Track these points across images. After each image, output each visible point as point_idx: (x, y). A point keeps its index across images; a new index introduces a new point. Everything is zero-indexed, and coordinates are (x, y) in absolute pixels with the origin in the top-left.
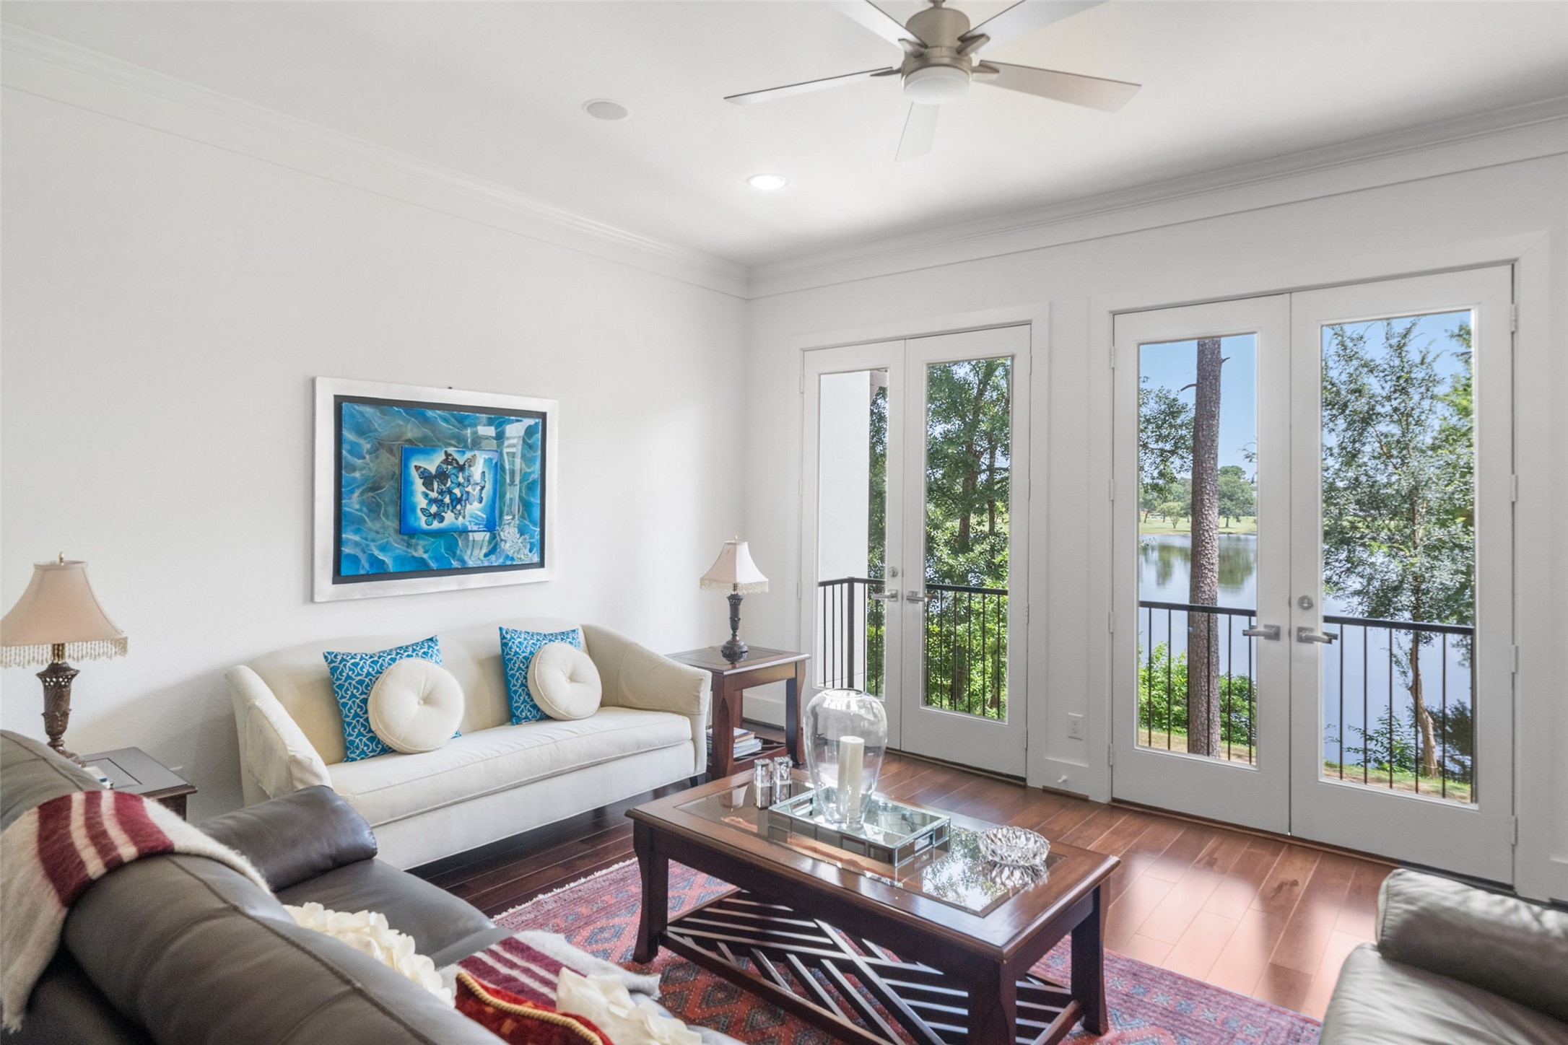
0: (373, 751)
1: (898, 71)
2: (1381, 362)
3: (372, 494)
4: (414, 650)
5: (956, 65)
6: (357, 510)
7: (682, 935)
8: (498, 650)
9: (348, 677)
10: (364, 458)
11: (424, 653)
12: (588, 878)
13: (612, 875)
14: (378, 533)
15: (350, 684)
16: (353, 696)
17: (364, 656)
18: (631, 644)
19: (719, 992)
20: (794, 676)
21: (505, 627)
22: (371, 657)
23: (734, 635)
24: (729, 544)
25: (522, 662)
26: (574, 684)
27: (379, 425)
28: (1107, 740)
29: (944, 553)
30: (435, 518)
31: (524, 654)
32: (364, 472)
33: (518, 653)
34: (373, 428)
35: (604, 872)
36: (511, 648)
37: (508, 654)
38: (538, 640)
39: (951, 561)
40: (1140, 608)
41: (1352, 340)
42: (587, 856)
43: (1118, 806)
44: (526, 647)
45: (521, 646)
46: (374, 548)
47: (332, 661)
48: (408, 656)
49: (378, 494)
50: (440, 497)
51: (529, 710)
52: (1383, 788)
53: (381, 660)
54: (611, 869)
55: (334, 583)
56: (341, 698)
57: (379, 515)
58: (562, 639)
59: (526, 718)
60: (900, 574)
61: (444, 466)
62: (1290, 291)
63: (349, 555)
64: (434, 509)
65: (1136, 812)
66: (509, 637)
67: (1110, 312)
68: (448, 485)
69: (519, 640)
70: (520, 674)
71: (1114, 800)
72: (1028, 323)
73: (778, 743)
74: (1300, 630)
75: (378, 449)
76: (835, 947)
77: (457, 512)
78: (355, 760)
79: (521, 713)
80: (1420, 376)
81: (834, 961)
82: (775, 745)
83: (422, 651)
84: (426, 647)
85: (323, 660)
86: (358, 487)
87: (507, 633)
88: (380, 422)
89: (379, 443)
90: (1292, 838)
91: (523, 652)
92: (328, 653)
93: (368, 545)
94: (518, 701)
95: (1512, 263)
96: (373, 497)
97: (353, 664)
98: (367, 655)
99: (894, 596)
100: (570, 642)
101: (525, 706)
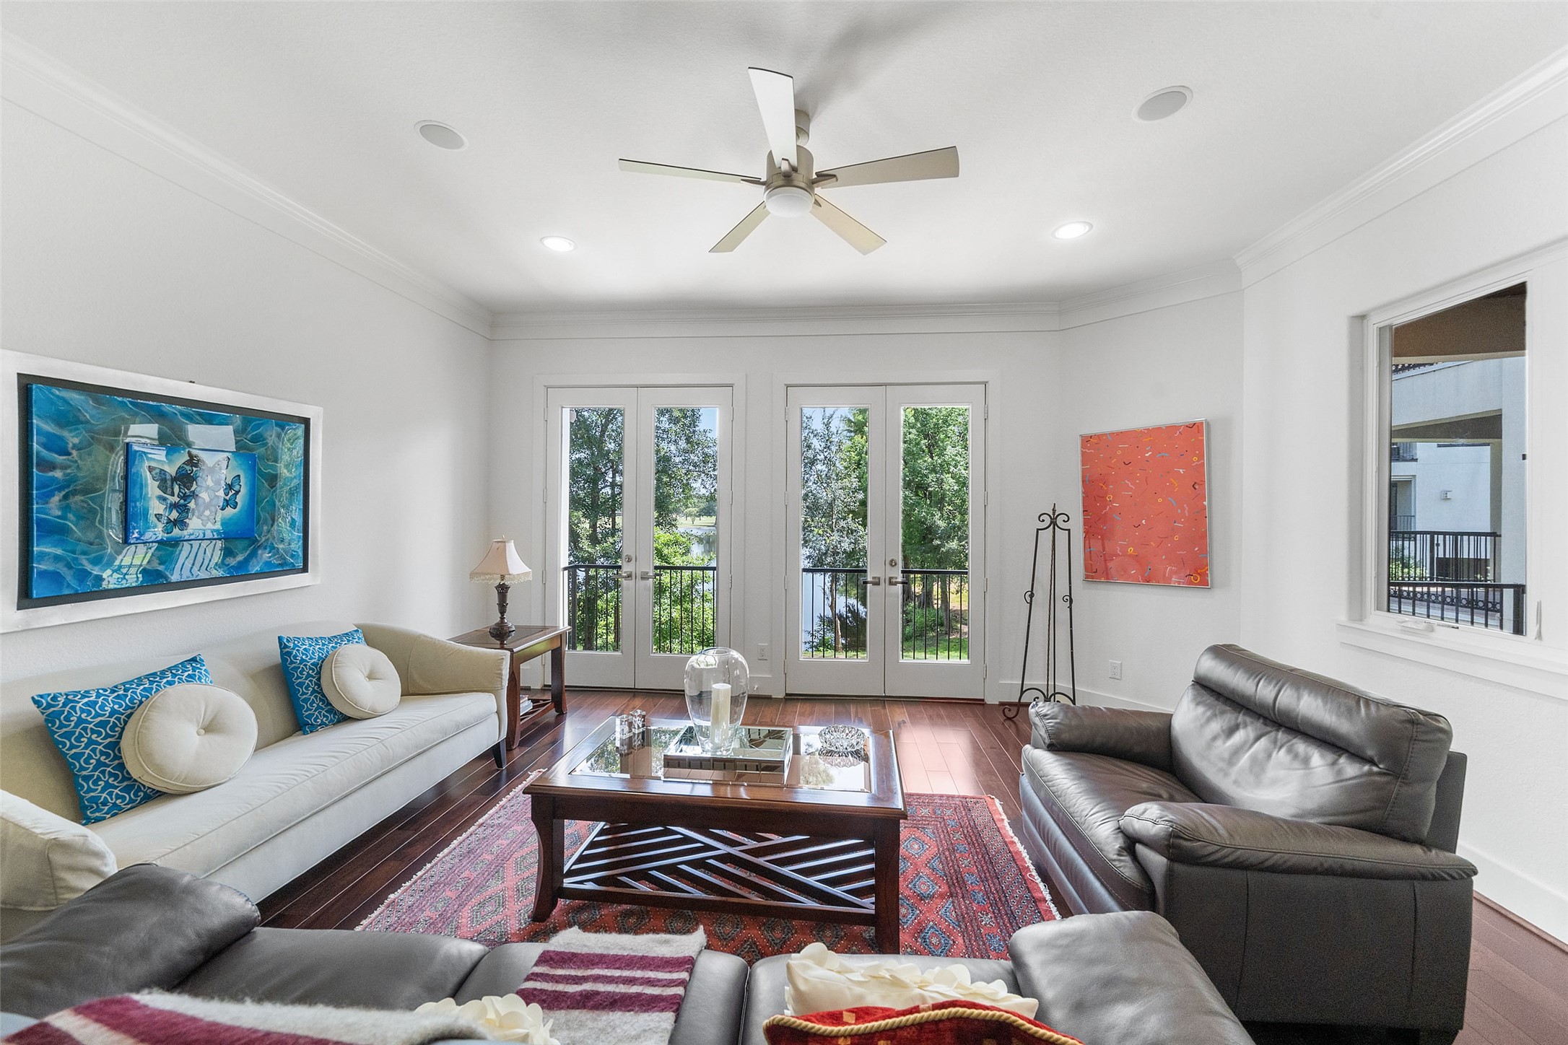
0: (131, 801)
1: (763, 184)
2: (820, 431)
3: (82, 498)
4: (174, 675)
5: (808, 190)
6: (58, 517)
7: (581, 882)
8: (277, 659)
9: (80, 721)
10: (69, 454)
11: (189, 676)
12: (433, 862)
13: (457, 850)
14: (91, 544)
15: (85, 729)
16: (91, 742)
17: (101, 691)
18: (420, 636)
19: (629, 918)
20: (560, 645)
21: (284, 636)
22: (113, 691)
23: (502, 618)
24: (498, 542)
25: (310, 669)
26: (374, 682)
27: (91, 416)
28: (784, 658)
29: (585, 544)
30: (175, 525)
31: (312, 661)
32: (69, 471)
33: (306, 661)
34: (82, 418)
35: (446, 851)
36: (295, 657)
37: (292, 662)
38: (324, 645)
39: (590, 550)
40: (804, 573)
41: (807, 418)
42: (415, 841)
43: (791, 698)
44: (313, 653)
45: (307, 654)
46: (85, 562)
47: (49, 706)
48: (170, 683)
49: (91, 499)
50: (182, 501)
51: (325, 716)
52: (945, 661)
53: (129, 693)
54: (452, 846)
55: (19, 609)
56: (69, 749)
57: (93, 523)
58: (349, 641)
59: (323, 724)
60: (634, 559)
61: (188, 468)
62: (886, 385)
63: (43, 574)
64: (174, 515)
65: (802, 699)
66: (291, 645)
67: (786, 385)
68: (192, 489)
69: (304, 647)
70: (311, 681)
71: (787, 695)
72: (731, 386)
73: (544, 700)
74: (890, 578)
75: (91, 445)
76: (708, 848)
77: (205, 518)
78: (104, 819)
79: (315, 720)
80: (836, 440)
81: (715, 858)
82: (542, 702)
83: (186, 674)
84: (191, 667)
85: (34, 707)
86: (60, 489)
87: (288, 641)
88: (94, 412)
89: (92, 438)
90: (886, 697)
91: (311, 658)
92: (41, 696)
93: (76, 559)
94: (311, 709)
95: (985, 384)
96: (82, 501)
97: (86, 704)
98: (106, 690)
99: (629, 576)
100: (357, 642)
101: (320, 713)
